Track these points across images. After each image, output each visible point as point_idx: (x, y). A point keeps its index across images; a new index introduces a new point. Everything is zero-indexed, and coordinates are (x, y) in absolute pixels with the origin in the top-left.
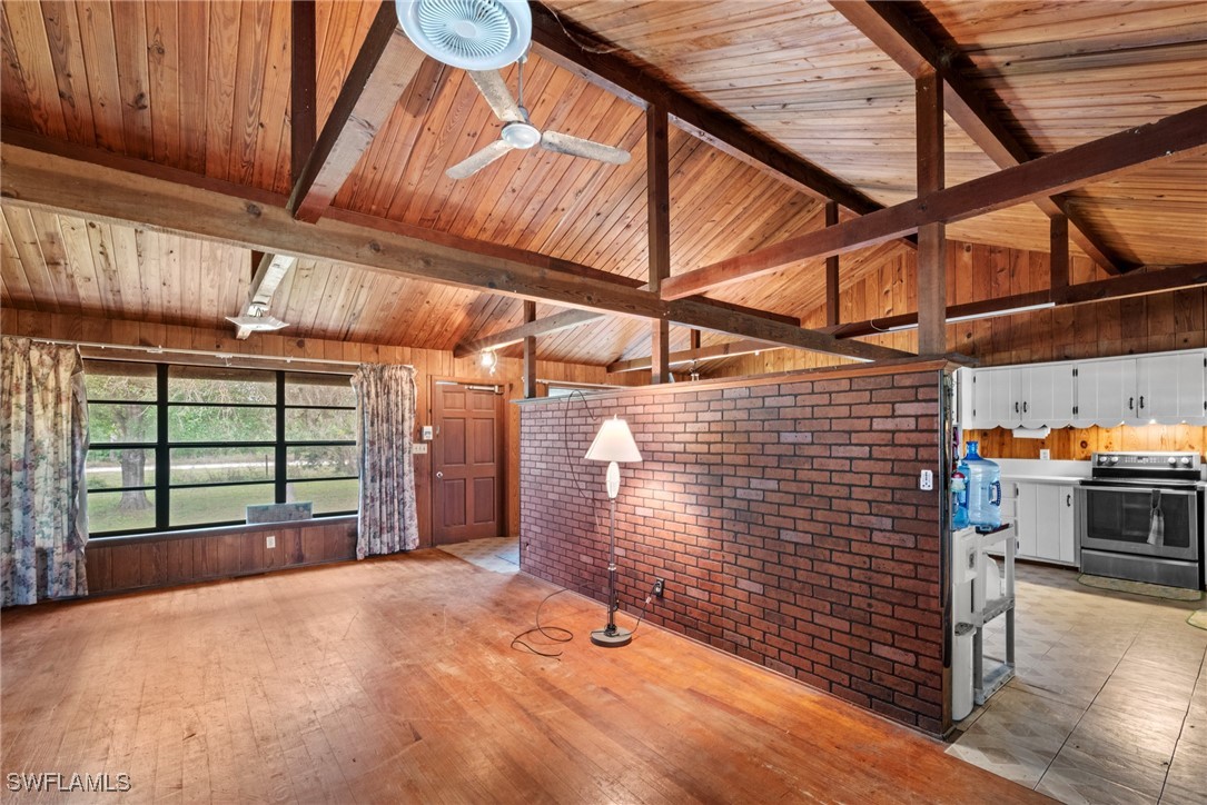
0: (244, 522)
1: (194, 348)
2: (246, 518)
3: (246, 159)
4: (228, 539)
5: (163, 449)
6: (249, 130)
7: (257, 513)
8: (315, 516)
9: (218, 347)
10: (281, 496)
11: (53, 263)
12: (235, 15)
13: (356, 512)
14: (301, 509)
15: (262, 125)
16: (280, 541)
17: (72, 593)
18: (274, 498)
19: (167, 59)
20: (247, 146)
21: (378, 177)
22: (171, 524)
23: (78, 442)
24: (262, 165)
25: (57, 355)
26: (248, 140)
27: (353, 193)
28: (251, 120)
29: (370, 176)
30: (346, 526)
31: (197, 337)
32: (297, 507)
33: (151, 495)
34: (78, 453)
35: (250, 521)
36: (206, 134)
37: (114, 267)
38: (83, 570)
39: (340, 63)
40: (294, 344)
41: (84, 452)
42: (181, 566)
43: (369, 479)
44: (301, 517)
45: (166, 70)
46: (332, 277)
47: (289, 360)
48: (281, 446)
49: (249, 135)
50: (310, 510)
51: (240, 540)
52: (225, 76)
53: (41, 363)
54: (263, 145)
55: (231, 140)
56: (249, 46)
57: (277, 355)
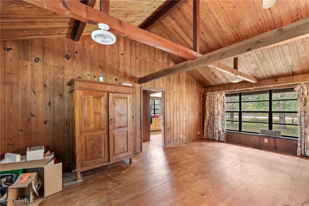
0: (258, 133)
1: (246, 88)
2: (259, 132)
3: (228, 41)
4: (254, 137)
5: (240, 113)
6: (224, 35)
7: (263, 132)
8: (282, 136)
9: (251, 86)
10: (270, 128)
11: (216, 77)
12: (206, 16)
13: (298, 138)
14: (277, 133)
15: (225, 32)
16: (268, 141)
17: (223, 140)
18: (268, 128)
19: (204, 34)
20: (226, 38)
21: (263, 21)
22: (242, 130)
23: (224, 111)
24: (232, 40)
25: (221, 94)
26: (225, 37)
27: (259, 31)
28: (223, 33)
29: (260, 23)
30: (295, 142)
31: (247, 85)
32: (275, 132)
33: (238, 123)
34: (224, 113)
35: (260, 134)
36: (218, 42)
37: (224, 75)
38: (225, 136)
39: (229, 4)
40: (274, 81)
41: (225, 113)
42: (243, 141)
43: (303, 126)
44: (276, 135)
45: (205, 35)
46: (272, 58)
47: (272, 86)
48: (270, 113)
49: (225, 36)
50: (280, 134)
51: (257, 138)
52: (213, 28)
53: (219, 96)
54: (229, 36)
55: (223, 40)
56: (212, 18)
57: (268, 85)
